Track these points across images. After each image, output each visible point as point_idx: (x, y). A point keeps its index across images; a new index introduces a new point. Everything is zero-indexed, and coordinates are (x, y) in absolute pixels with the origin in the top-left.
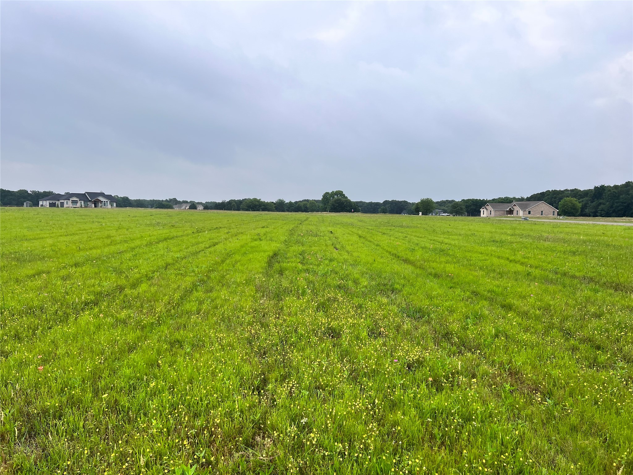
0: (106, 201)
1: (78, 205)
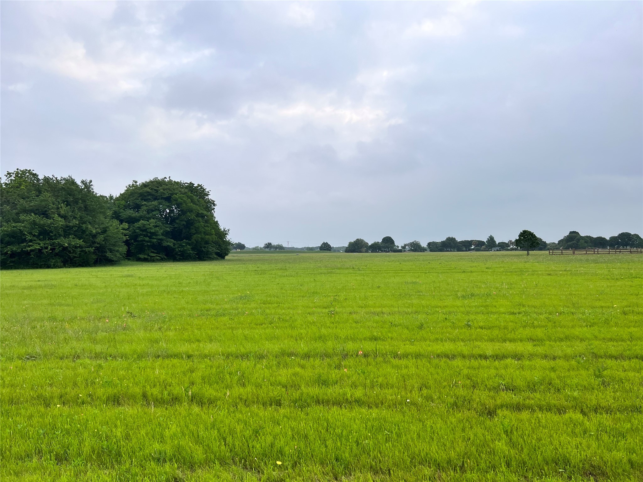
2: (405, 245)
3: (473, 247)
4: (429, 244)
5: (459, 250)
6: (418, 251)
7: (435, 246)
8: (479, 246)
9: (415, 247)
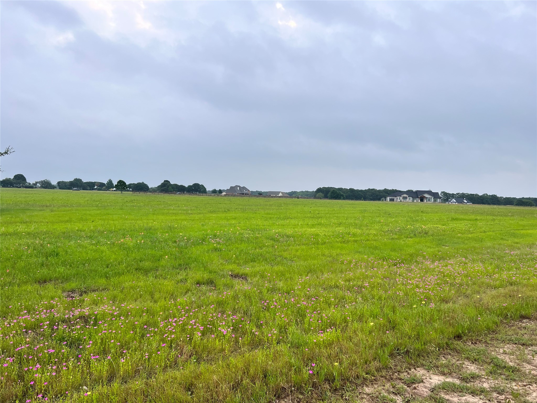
0: (430, 197)
1: (407, 200)
2: (37, 183)
3: (96, 187)
4: (59, 183)
5: (84, 189)
6: (49, 188)
7: (64, 185)
8: (101, 186)
9: (46, 185)
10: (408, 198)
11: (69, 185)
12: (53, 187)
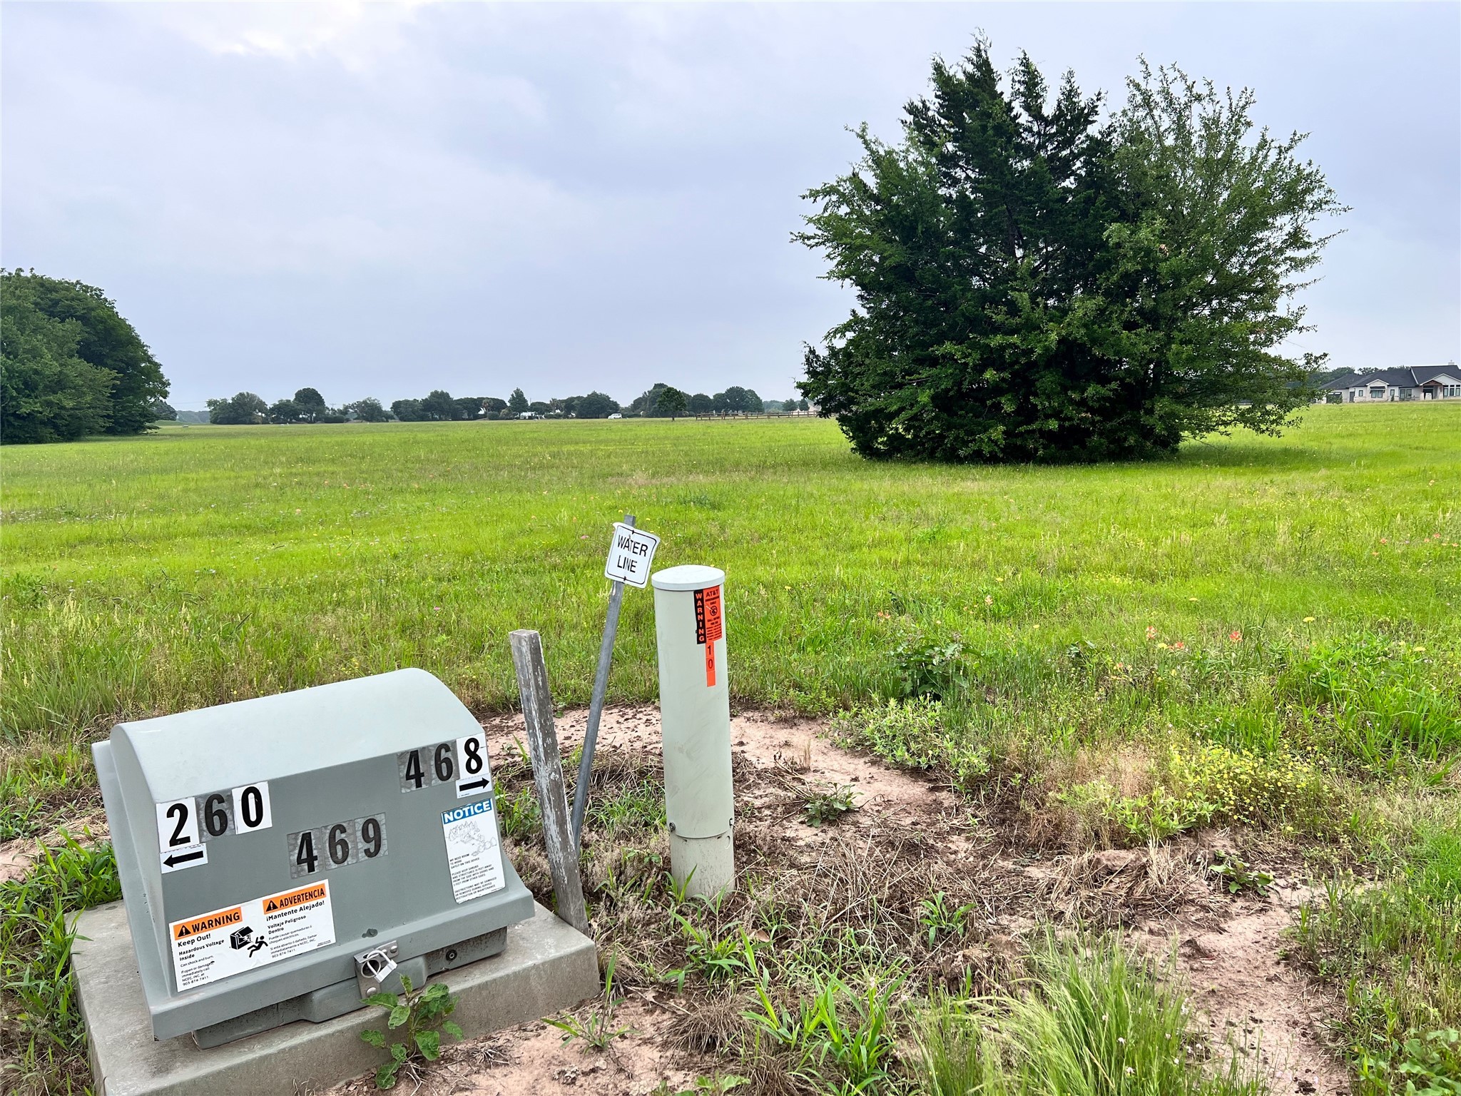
0: (1455, 383)
1: (1387, 395)
2: (346, 408)
3: (482, 412)
5: (455, 418)
7: (408, 409)
8: (495, 409)
9: (370, 412)
10: (1388, 391)
11: (421, 410)
12: (386, 417)
